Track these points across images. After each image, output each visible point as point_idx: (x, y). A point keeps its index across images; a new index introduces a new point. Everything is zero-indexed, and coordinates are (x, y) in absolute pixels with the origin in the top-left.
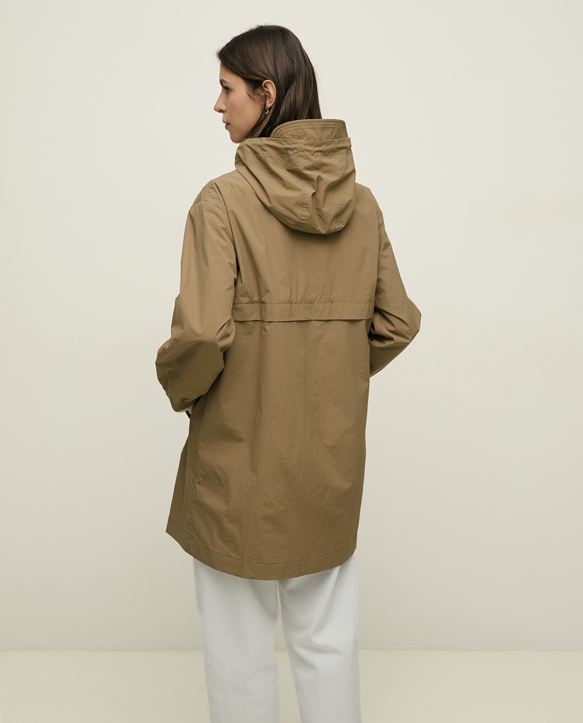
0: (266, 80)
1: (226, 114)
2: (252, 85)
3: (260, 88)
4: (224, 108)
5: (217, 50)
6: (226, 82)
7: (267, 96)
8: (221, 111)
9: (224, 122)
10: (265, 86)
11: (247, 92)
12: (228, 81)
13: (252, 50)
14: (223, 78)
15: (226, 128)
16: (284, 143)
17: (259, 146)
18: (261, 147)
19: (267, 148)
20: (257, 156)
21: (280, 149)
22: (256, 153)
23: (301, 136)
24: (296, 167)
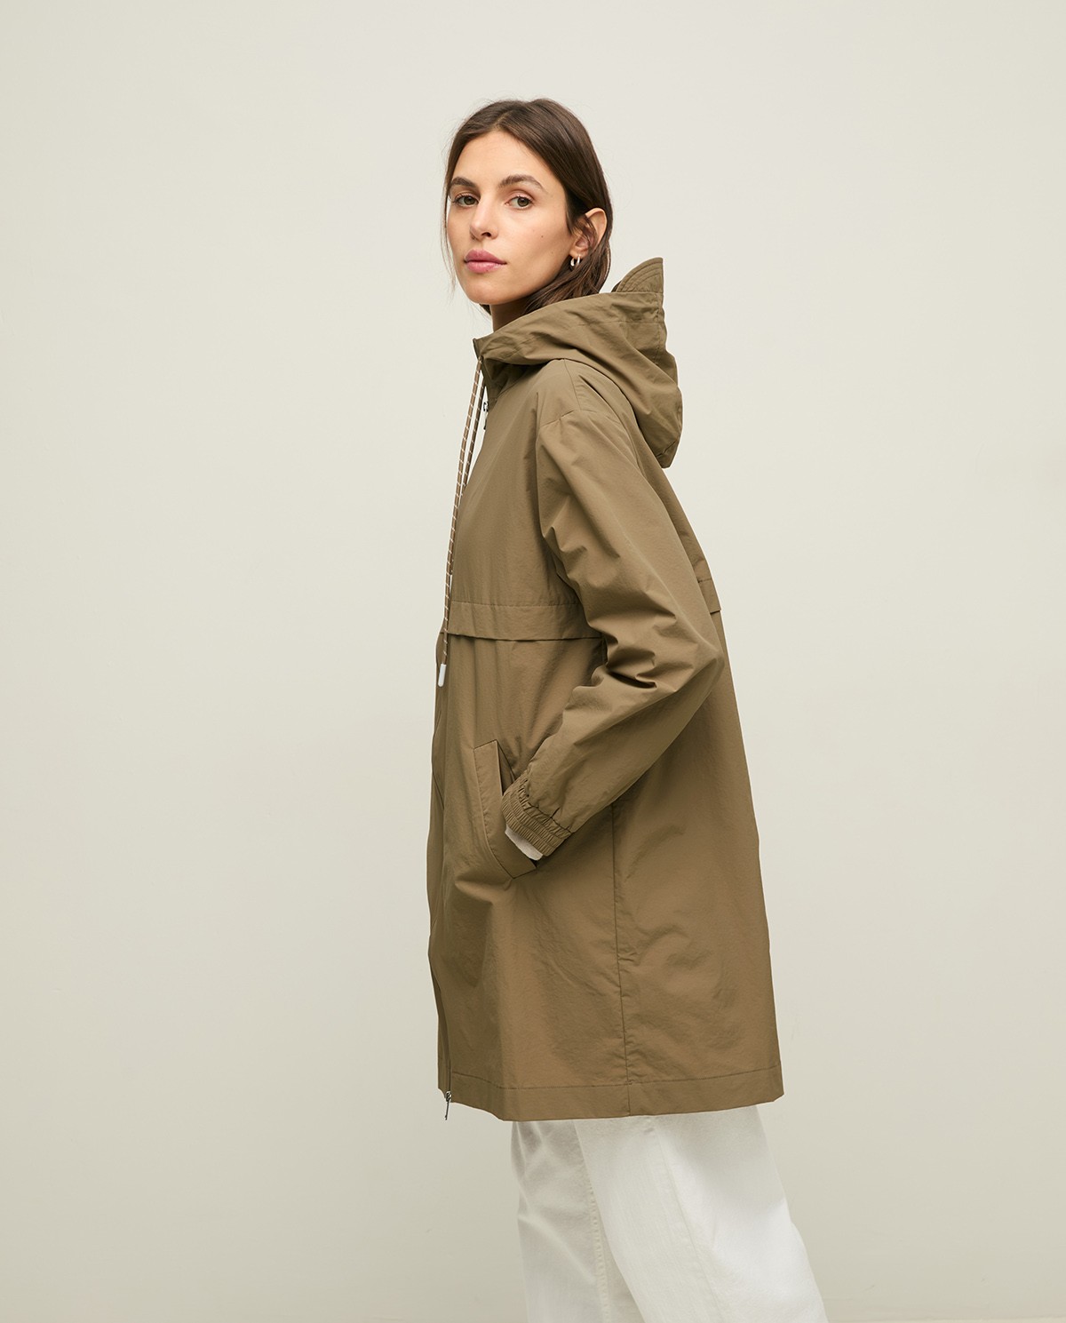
0: (597, 207)
3: (582, 217)
12: (543, 187)
16: (641, 300)
17: (601, 309)
18: (605, 310)
19: (615, 312)
20: (593, 330)
21: (634, 312)
22: (593, 322)
23: (658, 287)
24: (656, 343)
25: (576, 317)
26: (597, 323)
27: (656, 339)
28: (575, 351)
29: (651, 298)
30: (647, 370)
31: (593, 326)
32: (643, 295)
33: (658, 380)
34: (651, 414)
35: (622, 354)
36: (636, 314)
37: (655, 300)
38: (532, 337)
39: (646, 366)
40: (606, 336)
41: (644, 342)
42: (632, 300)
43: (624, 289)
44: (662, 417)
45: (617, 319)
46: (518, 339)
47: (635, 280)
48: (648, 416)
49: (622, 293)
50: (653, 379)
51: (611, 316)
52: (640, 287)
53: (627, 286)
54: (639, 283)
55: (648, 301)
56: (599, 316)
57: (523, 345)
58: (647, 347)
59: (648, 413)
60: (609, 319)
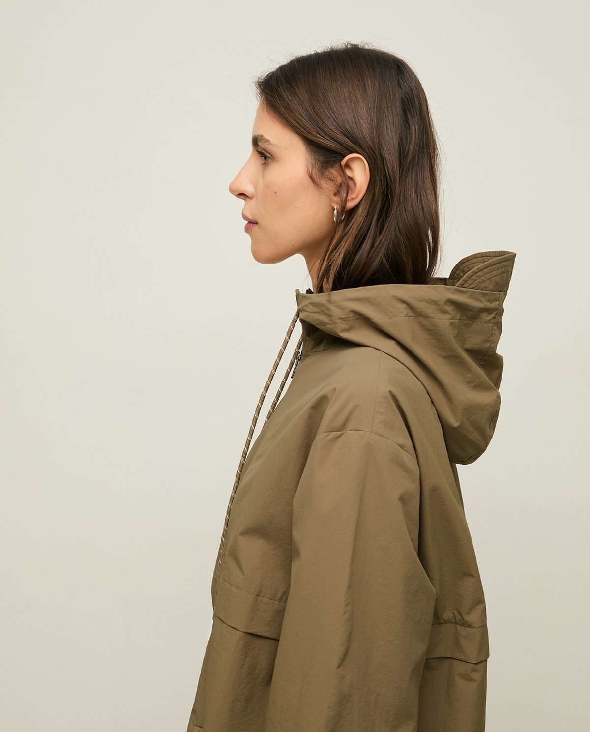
0: (352, 153)
1: (252, 202)
2: (321, 158)
3: (337, 166)
4: (249, 189)
5: (258, 75)
6: (267, 141)
7: (346, 184)
8: (242, 195)
9: (245, 217)
10: (347, 166)
11: (308, 172)
12: (272, 141)
13: (334, 87)
14: (260, 132)
15: (247, 229)
16: (483, 300)
17: (434, 302)
18: (439, 305)
19: (449, 308)
20: (420, 323)
21: (471, 310)
22: (422, 315)
23: (502, 287)
24: (488, 345)
25: (405, 306)
26: (426, 316)
27: (488, 341)
28: (393, 343)
29: (493, 297)
30: (469, 375)
31: (421, 319)
32: (484, 295)
33: (479, 386)
34: (459, 427)
35: (445, 354)
36: (471, 313)
37: (496, 300)
38: (351, 315)
39: (468, 369)
40: (433, 333)
41: (474, 342)
42: (471, 297)
43: (466, 285)
44: (471, 429)
45: (449, 316)
46: (336, 312)
47: (480, 277)
48: (455, 429)
49: (462, 289)
50: (473, 385)
51: (445, 312)
52: (483, 285)
53: (469, 282)
54: (484, 281)
55: (488, 301)
56: (430, 310)
57: (339, 321)
58: (477, 347)
59: (456, 424)
60: (440, 315)
